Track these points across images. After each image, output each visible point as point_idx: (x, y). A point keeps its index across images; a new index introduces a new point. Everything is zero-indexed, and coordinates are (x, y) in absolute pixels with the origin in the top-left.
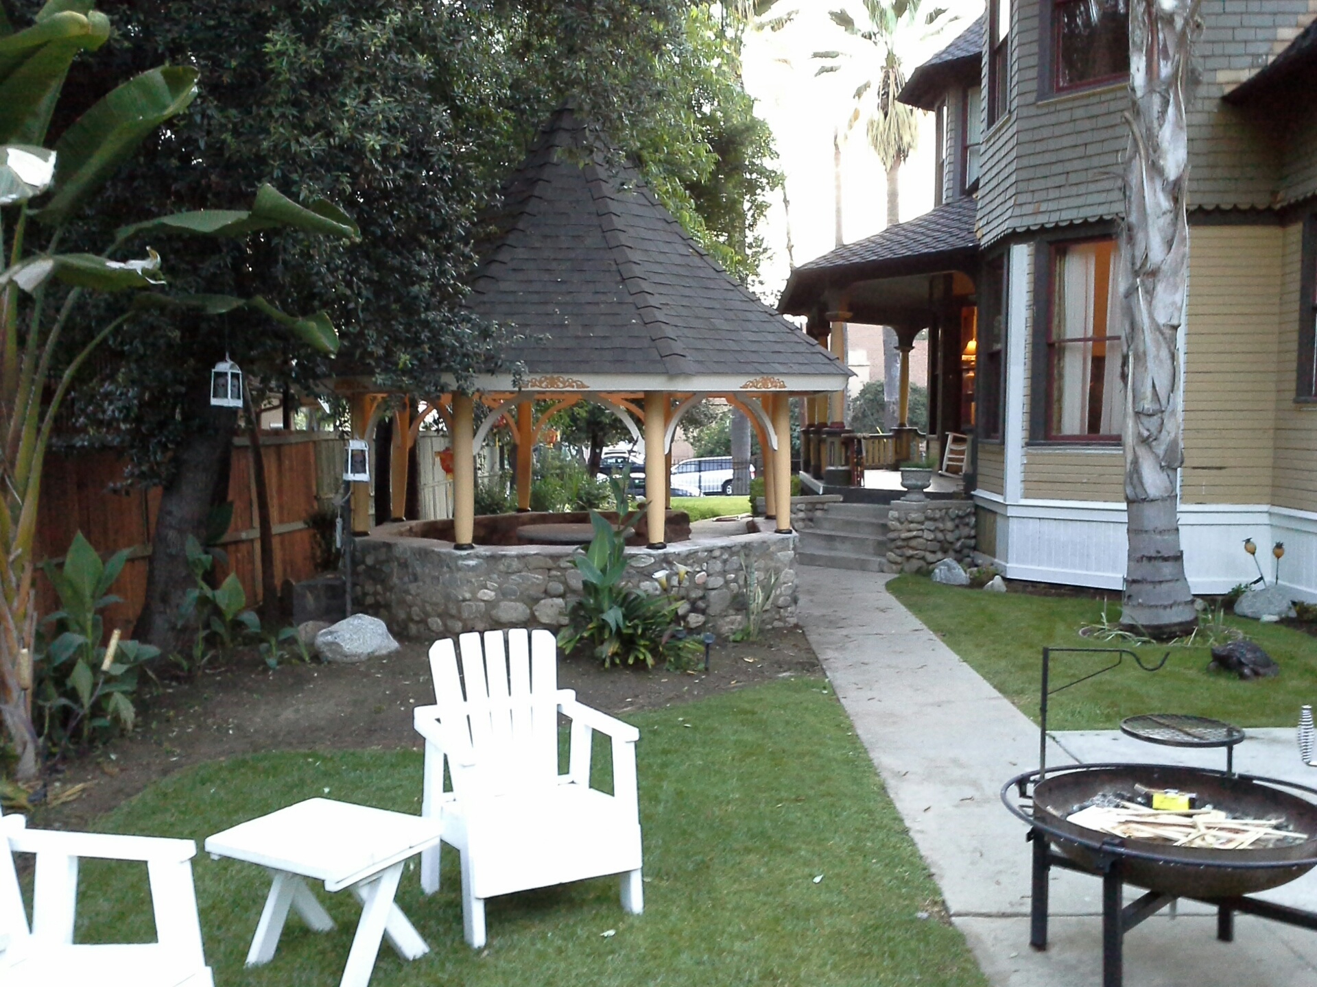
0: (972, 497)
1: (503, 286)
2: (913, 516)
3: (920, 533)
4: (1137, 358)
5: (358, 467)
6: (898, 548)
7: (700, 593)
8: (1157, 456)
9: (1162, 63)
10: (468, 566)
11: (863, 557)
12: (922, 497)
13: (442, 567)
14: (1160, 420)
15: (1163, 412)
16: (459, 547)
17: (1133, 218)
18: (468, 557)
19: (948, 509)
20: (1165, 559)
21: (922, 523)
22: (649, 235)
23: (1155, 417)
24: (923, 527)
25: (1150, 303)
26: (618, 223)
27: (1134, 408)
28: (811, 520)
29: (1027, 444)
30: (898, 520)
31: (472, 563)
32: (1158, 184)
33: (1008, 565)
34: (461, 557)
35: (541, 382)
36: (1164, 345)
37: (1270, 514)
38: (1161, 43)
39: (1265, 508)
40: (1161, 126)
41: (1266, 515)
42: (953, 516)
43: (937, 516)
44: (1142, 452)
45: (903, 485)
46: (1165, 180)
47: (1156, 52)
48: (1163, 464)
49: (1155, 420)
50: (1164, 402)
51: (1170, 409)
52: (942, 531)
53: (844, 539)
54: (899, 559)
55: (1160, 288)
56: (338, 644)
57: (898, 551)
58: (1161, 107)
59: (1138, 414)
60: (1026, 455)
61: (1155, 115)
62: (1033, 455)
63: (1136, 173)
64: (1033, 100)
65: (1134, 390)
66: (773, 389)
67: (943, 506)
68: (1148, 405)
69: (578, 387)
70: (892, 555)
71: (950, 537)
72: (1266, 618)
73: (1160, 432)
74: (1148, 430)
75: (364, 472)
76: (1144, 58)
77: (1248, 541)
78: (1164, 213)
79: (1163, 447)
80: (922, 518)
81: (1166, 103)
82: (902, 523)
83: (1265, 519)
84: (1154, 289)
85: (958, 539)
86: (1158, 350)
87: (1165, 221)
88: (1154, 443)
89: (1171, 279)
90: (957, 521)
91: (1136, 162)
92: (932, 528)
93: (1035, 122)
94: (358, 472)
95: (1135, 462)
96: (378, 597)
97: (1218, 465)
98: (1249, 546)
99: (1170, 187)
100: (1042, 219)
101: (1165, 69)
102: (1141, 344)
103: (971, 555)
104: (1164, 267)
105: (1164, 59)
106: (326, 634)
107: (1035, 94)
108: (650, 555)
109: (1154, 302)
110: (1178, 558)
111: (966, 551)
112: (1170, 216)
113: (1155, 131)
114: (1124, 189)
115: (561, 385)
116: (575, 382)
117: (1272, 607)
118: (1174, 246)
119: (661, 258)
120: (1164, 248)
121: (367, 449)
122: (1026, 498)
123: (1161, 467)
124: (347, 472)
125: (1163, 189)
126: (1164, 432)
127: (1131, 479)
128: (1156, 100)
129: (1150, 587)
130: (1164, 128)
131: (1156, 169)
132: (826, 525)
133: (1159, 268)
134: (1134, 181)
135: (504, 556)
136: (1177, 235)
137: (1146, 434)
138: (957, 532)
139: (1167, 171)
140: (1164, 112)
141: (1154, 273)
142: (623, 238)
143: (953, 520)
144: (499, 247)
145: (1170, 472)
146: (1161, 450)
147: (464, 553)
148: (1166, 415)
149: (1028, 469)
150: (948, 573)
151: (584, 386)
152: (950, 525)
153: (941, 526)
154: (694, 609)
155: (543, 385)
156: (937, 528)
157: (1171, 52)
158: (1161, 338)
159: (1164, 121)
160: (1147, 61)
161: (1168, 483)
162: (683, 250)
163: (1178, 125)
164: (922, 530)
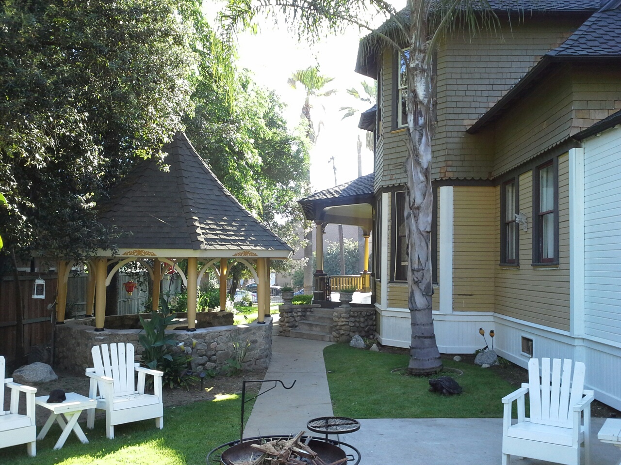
0: (374, 306)
1: (126, 209)
2: (343, 315)
3: (347, 323)
4: (412, 245)
5: (40, 293)
6: (337, 330)
7: (213, 353)
8: (421, 290)
9: (419, 118)
10: (100, 339)
11: (323, 334)
12: (348, 306)
13: (89, 340)
14: (422, 274)
15: (423, 270)
16: (97, 330)
17: (409, 185)
18: (100, 335)
19: (361, 312)
20: (426, 337)
21: (348, 318)
22: (201, 186)
23: (420, 272)
24: (349, 320)
25: (416, 221)
26: (185, 181)
27: (411, 268)
28: (304, 316)
29: (389, 282)
30: (337, 317)
31: (101, 338)
32: (419, 169)
33: (383, 339)
34: (97, 335)
35: (134, 253)
36: (423, 240)
37: (494, 316)
38: (419, 110)
39: (491, 314)
40: (420, 145)
41: (492, 317)
42: (364, 315)
43: (356, 315)
44: (415, 288)
45: (340, 300)
46: (422, 168)
47: (417, 114)
48: (424, 293)
49: (420, 273)
50: (423, 265)
51: (426, 269)
52: (358, 322)
53: (316, 325)
54: (337, 336)
55: (421, 215)
56: (23, 377)
57: (336, 331)
58: (419, 137)
59: (413, 270)
60: (390, 287)
61: (417, 140)
62: (392, 287)
63: (410, 165)
64: (390, 131)
65: (411, 260)
66: (251, 257)
67: (359, 310)
68: (416, 266)
69: (151, 255)
70: (334, 334)
71: (362, 325)
72: (485, 366)
73: (422, 279)
74: (417, 278)
75: (43, 294)
76: (413, 116)
77: (481, 329)
78: (421, 182)
79: (424, 286)
80: (348, 316)
81: (422, 135)
82: (339, 318)
83: (492, 319)
84: (418, 215)
85: (367, 326)
86: (421, 242)
87: (421, 186)
88: (420, 284)
89: (426, 211)
90: (366, 318)
91: (409, 160)
92: (353, 321)
93: (391, 140)
94: (39, 295)
95: (412, 293)
96: (64, 354)
97: (470, 294)
98: (482, 331)
99: (424, 170)
100: (393, 182)
101: (421, 121)
102: (413, 239)
103: (374, 334)
104: (422, 206)
105: (420, 116)
106: (18, 372)
107: (390, 128)
108: (187, 335)
109: (418, 221)
110: (433, 337)
111: (371, 332)
112: (425, 183)
113: (417, 147)
114: (406, 171)
115: (144, 254)
116: (150, 253)
117: (489, 361)
118: (426, 197)
119: (206, 197)
120: (422, 197)
121: (44, 284)
122: (390, 307)
123: (423, 295)
124: (34, 295)
125: (421, 172)
126: (424, 279)
127: (411, 300)
128: (417, 133)
129: (419, 350)
130: (421, 145)
131: (418, 163)
132: (311, 319)
133: (420, 206)
134: (409, 169)
135: (117, 334)
136: (427, 192)
137: (416, 279)
138: (366, 323)
139: (422, 164)
140: (420, 139)
141: (418, 208)
142: (187, 188)
143: (363, 317)
144: (129, 191)
145: (427, 297)
146: (423, 287)
147: (98, 333)
148: (425, 271)
149: (390, 294)
150: (356, 343)
151: (154, 255)
152: (362, 320)
153: (358, 320)
154: (209, 360)
155: (135, 254)
156: (355, 321)
157: (423, 114)
158: (422, 237)
159: (421, 143)
160: (414, 117)
161: (427, 302)
162: (218, 193)
163: (427, 144)
164: (348, 322)
